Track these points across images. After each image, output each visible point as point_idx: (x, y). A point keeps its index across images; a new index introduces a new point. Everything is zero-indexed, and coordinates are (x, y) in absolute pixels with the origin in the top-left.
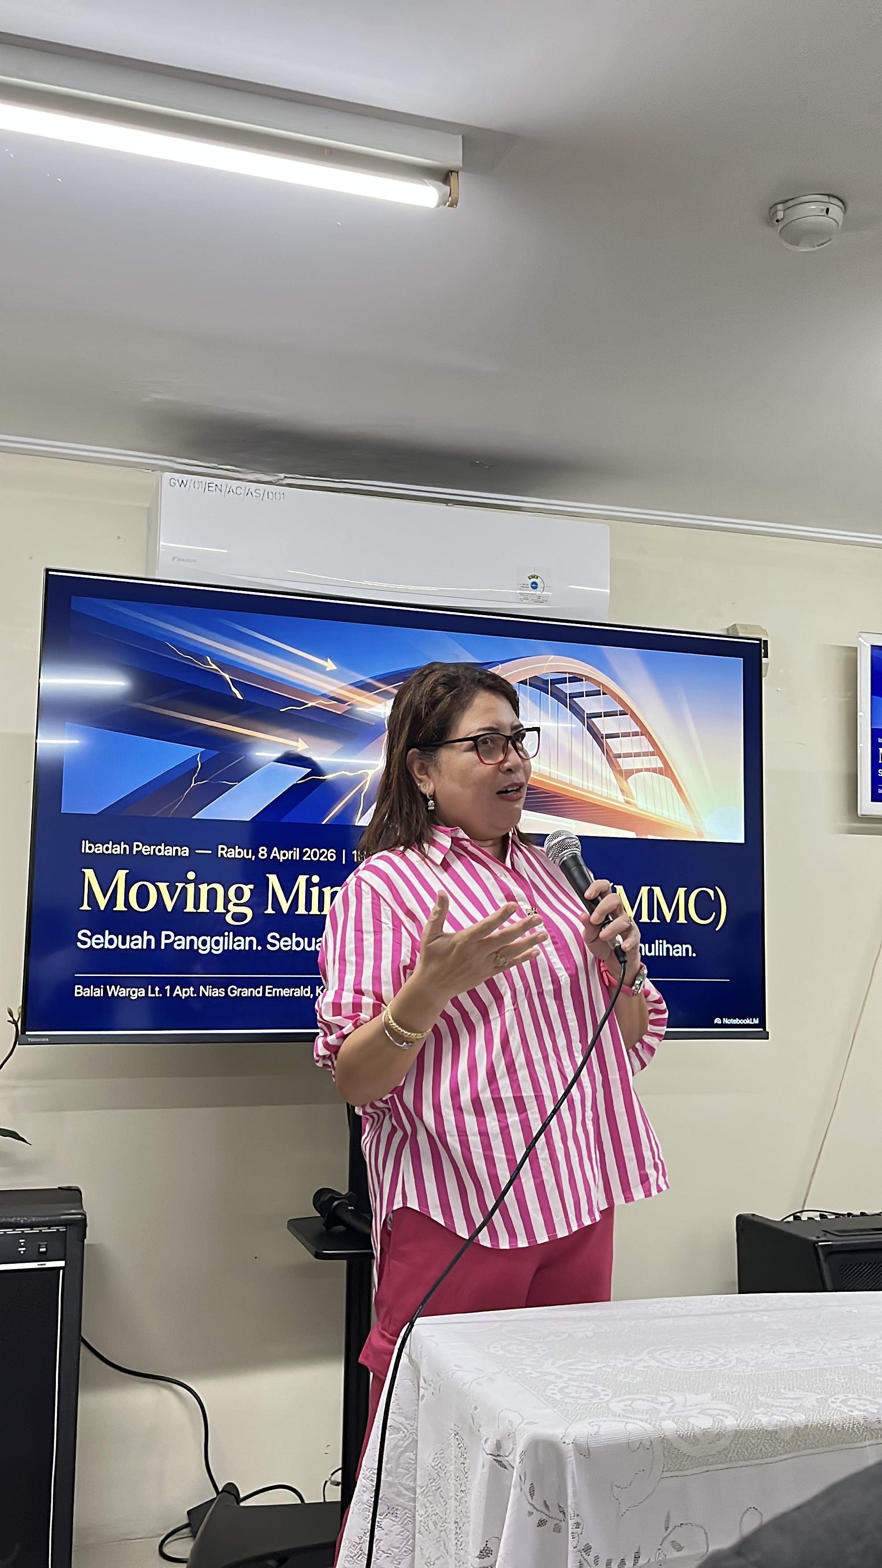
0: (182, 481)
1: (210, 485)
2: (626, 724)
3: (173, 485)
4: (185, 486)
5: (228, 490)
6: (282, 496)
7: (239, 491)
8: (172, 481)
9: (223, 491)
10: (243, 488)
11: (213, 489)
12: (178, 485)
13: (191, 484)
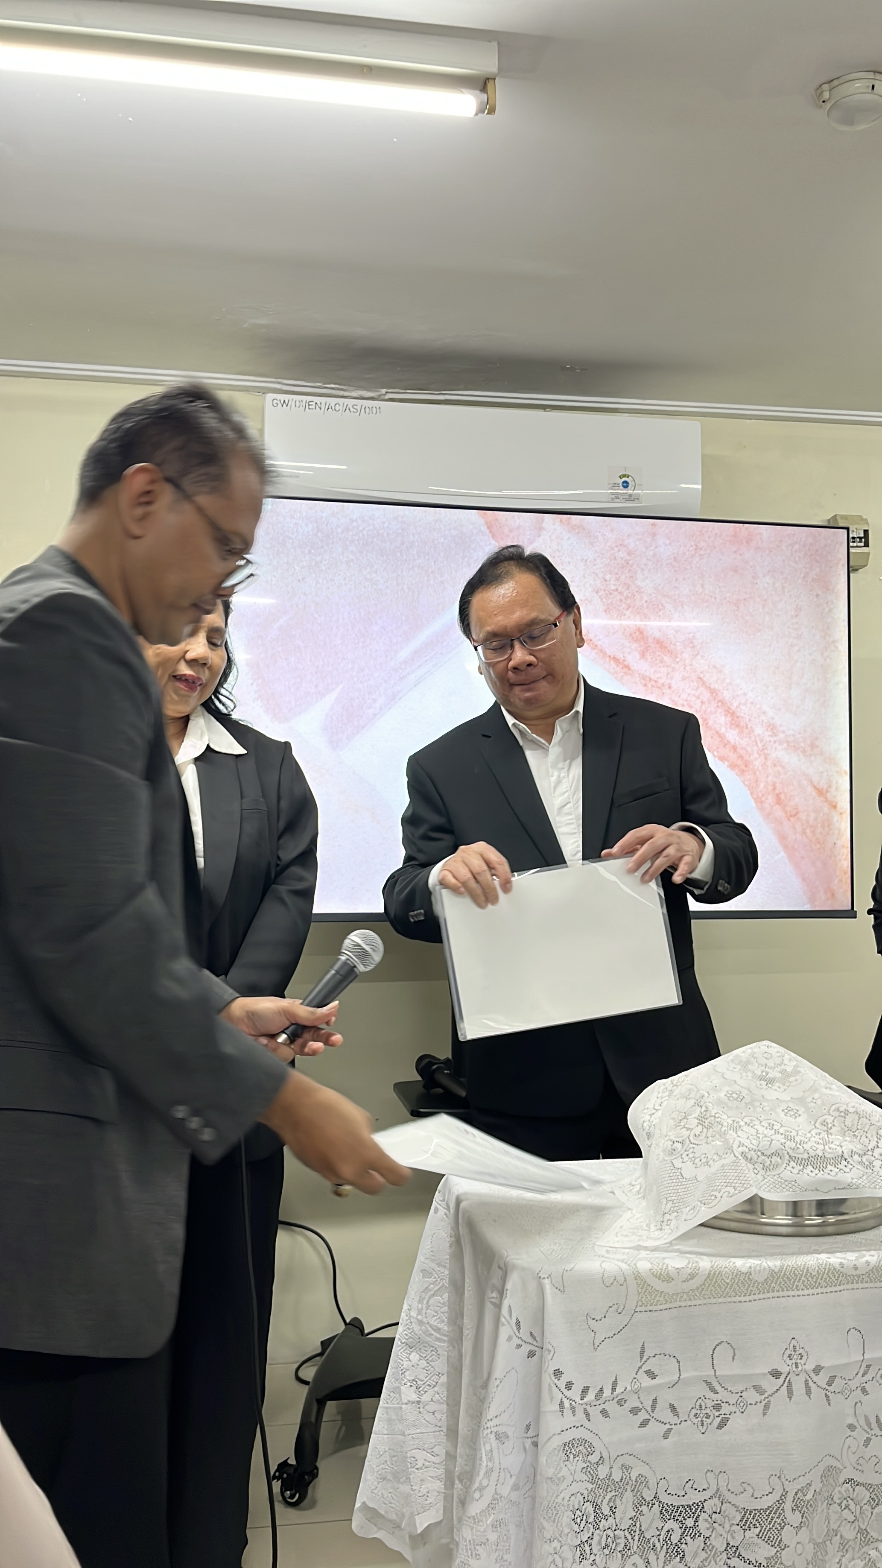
0: (284, 401)
1: (310, 403)
3: (275, 405)
4: (287, 406)
5: (327, 407)
6: (378, 410)
7: (337, 408)
8: (275, 401)
9: (323, 409)
10: (342, 405)
11: (313, 407)
12: (280, 405)
13: (293, 404)
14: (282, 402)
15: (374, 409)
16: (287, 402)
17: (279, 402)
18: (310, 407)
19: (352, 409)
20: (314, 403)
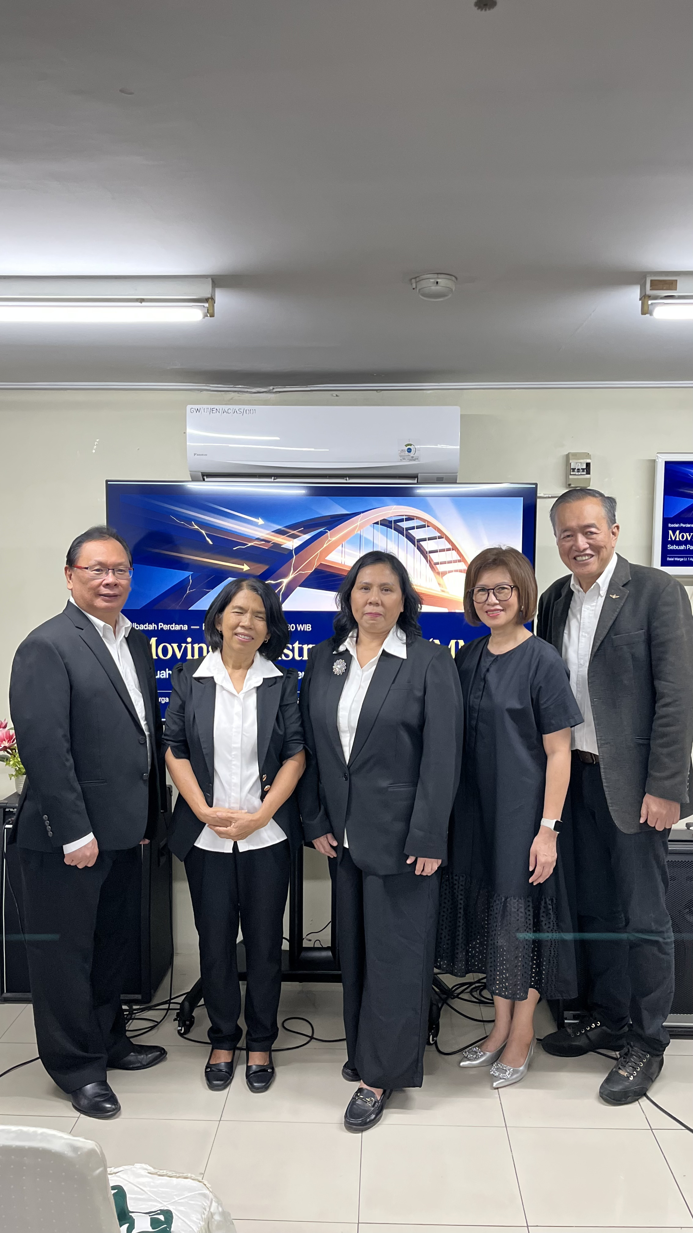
1: (213, 409)
2: (443, 544)
3: (192, 412)
4: (199, 413)
5: (224, 411)
6: (254, 411)
7: (229, 411)
8: (192, 410)
9: (220, 412)
10: (232, 409)
11: (215, 412)
12: (195, 412)
13: (202, 410)
14: (196, 410)
15: (252, 411)
16: (199, 410)
17: (194, 410)
18: (213, 412)
19: (238, 412)
20: (215, 410)
